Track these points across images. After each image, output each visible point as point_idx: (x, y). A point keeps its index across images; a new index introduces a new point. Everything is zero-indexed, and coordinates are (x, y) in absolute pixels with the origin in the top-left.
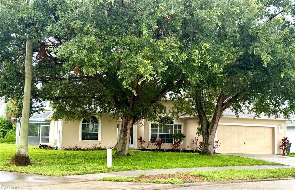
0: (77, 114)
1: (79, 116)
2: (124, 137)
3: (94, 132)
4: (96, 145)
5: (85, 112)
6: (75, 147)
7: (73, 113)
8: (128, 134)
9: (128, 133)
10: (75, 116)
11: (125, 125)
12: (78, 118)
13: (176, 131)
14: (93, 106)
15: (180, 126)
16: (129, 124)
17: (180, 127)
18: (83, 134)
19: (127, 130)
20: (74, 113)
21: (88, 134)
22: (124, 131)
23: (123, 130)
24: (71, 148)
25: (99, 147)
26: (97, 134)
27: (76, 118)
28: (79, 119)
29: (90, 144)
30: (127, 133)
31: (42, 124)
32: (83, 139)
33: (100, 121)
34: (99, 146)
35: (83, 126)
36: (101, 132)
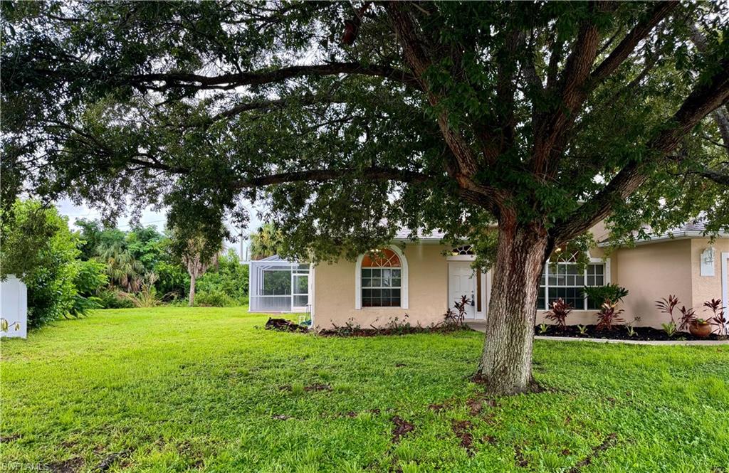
0: (345, 245)
1: (351, 250)
2: (513, 312)
3: (391, 288)
4: (396, 319)
5: (364, 237)
6: (346, 326)
7: (336, 240)
8: (529, 299)
9: (529, 295)
10: (341, 249)
11: (513, 265)
12: (348, 255)
13: (590, 280)
14: (384, 222)
15: (602, 266)
16: (530, 258)
17: (600, 268)
18: (365, 293)
19: (524, 285)
20: (338, 242)
21: (376, 292)
22: (509, 287)
23: (505, 284)
24: (336, 328)
25: (404, 324)
26: (397, 293)
27: (344, 253)
28: (352, 256)
29: (381, 317)
30: (525, 295)
31: (294, 272)
32: (365, 303)
33: (403, 259)
34: (404, 321)
35: (365, 273)
36: (407, 287)
